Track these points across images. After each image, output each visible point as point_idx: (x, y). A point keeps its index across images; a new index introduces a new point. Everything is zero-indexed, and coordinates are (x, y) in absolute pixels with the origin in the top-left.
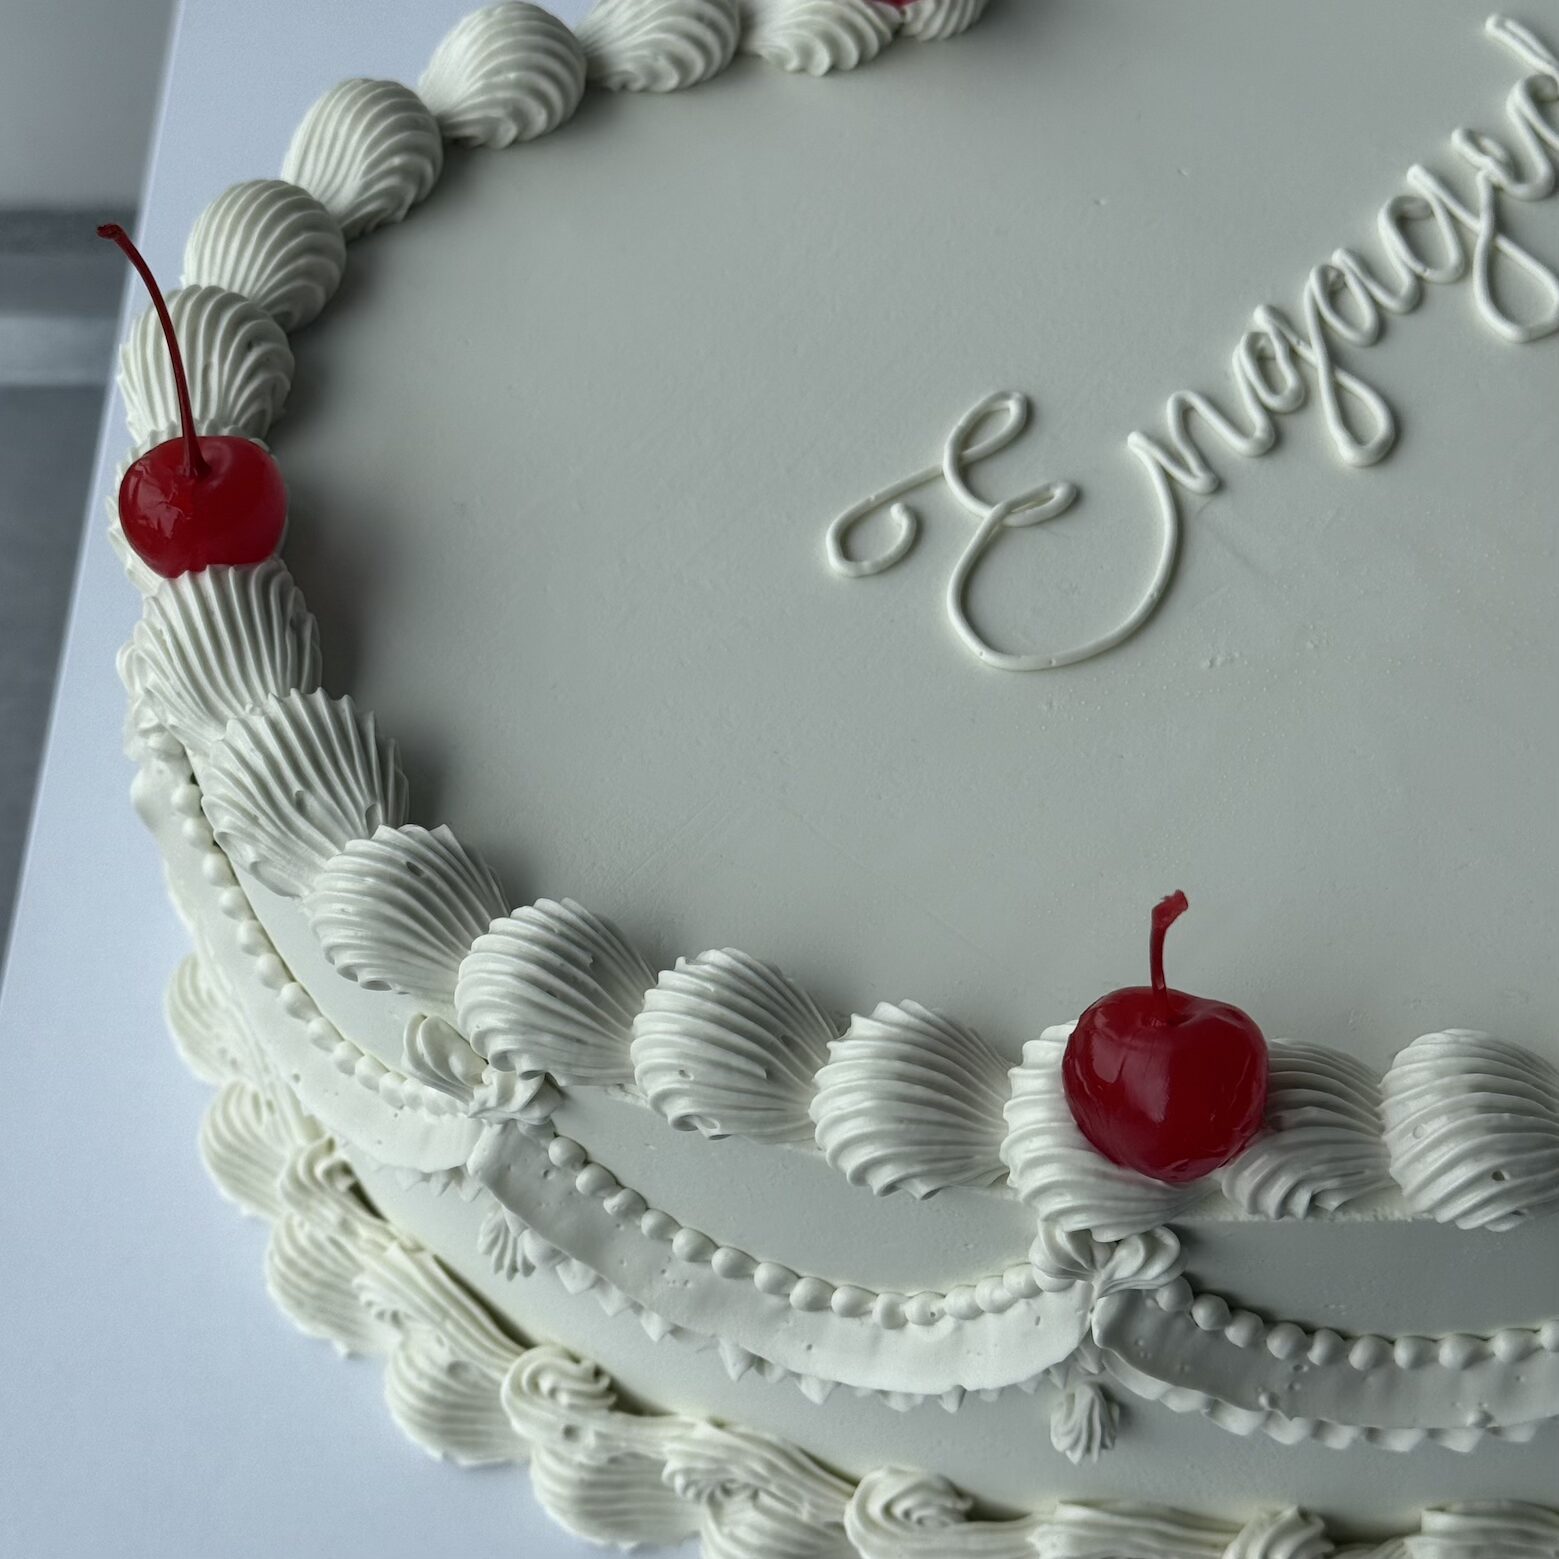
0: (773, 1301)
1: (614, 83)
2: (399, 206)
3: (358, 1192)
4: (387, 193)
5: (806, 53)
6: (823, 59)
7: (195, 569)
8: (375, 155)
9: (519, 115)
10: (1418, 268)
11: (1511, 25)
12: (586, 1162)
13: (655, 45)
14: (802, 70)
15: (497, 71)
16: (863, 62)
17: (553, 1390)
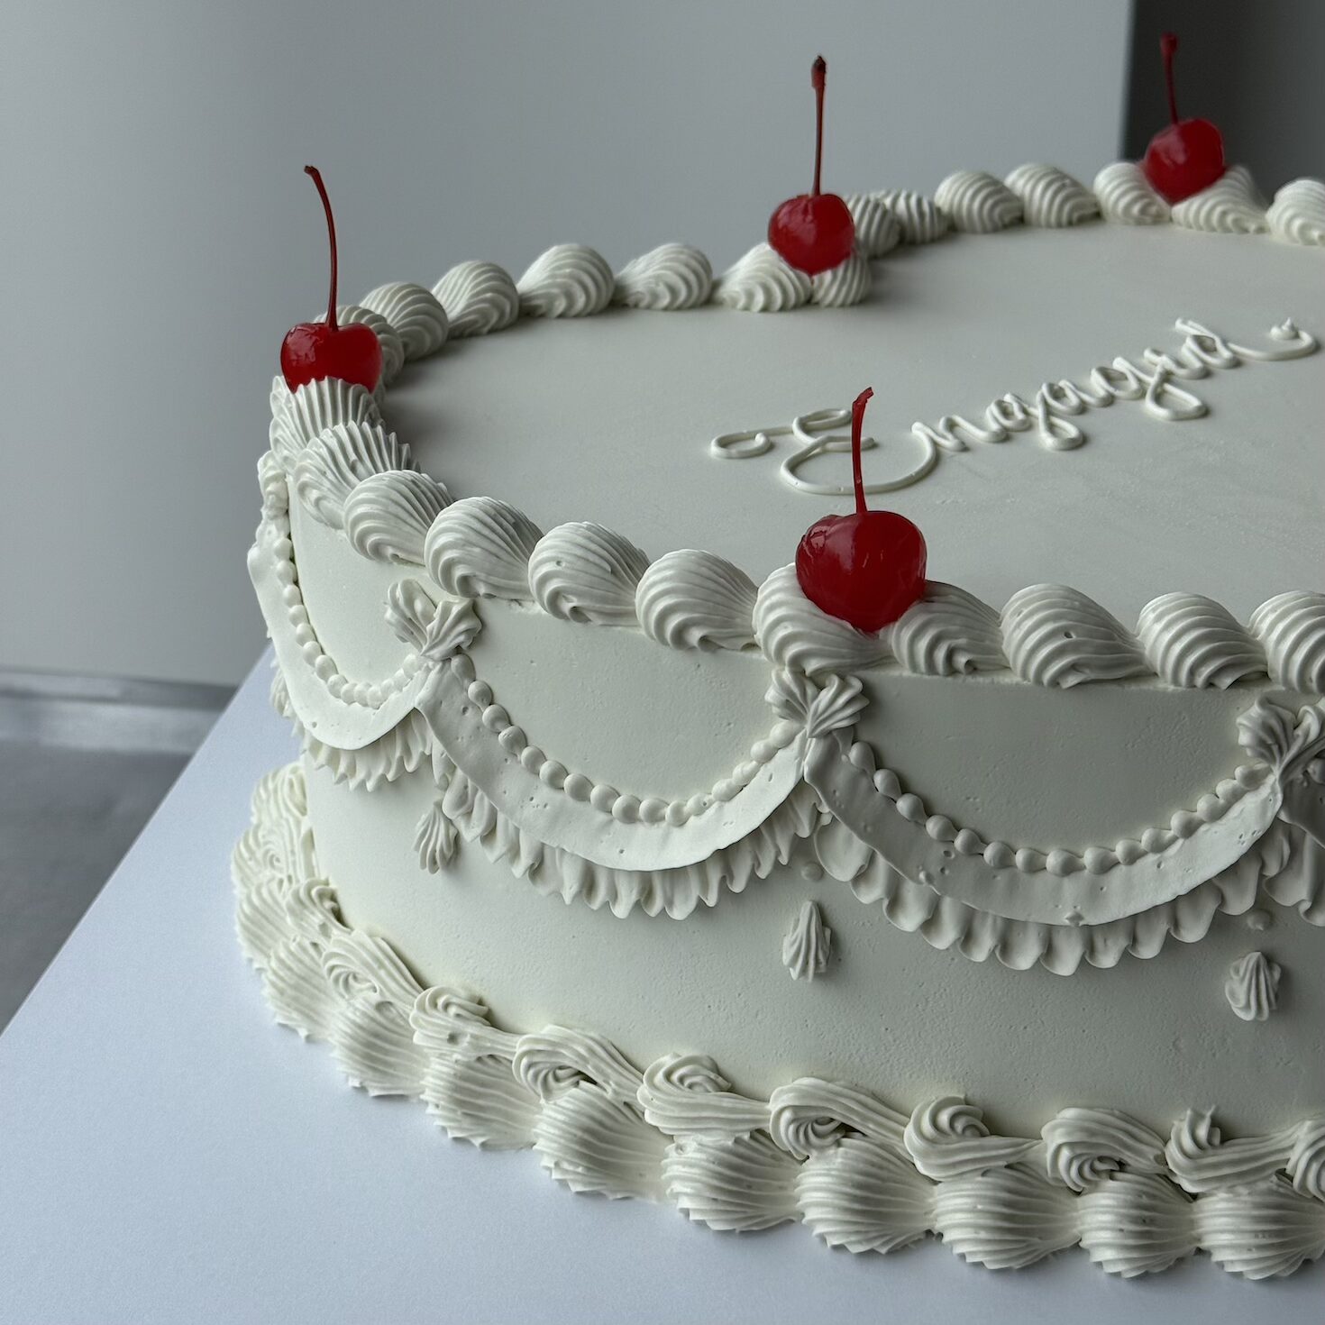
0: (601, 817)
1: (631, 301)
3: (338, 915)
4: (482, 313)
5: (750, 296)
6: (760, 299)
7: (319, 379)
10: (1111, 390)
11: (1190, 323)
12: (491, 701)
14: (747, 308)
15: (559, 268)
16: (783, 309)
17: (447, 1006)
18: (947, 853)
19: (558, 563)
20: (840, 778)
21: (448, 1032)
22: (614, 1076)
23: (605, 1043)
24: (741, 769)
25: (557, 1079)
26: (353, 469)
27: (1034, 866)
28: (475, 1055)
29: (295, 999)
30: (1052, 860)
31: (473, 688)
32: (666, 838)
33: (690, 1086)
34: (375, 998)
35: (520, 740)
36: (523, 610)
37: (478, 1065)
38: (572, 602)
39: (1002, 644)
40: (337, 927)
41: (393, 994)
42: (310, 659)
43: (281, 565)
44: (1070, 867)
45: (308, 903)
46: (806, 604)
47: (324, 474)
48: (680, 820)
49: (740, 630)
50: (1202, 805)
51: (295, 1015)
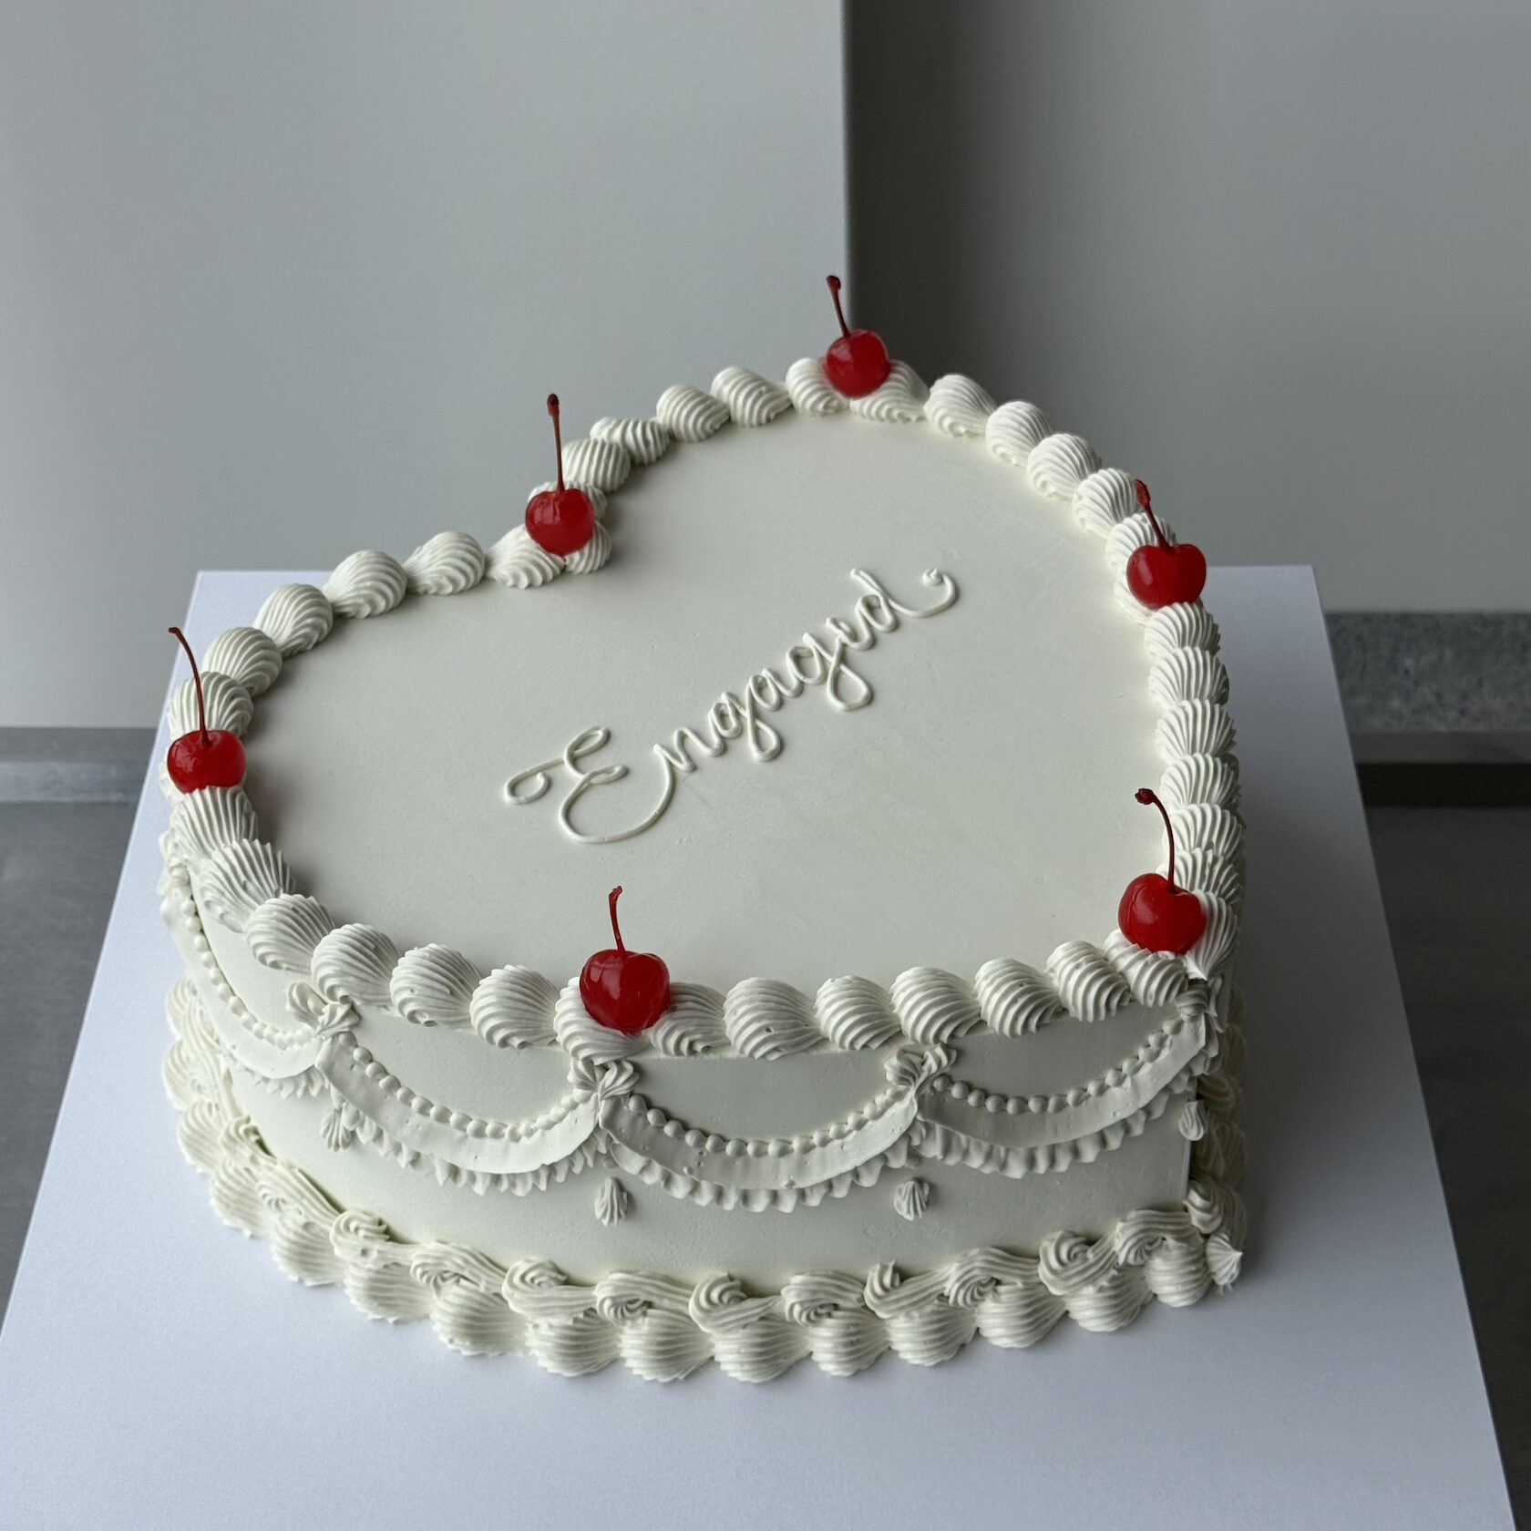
0: (459, 1134)
1: (421, 590)
2: (309, 643)
3: (261, 1144)
4: (305, 636)
5: (516, 578)
6: (525, 581)
7: (202, 788)
8: (301, 616)
9: (372, 603)
10: (801, 678)
11: (862, 573)
12: (371, 1061)
13: (441, 572)
14: (515, 586)
15: (361, 581)
16: (544, 583)
17: (357, 1229)
18: (701, 1153)
19: (412, 991)
20: (623, 1122)
21: (360, 1249)
22: (484, 1277)
23: (475, 1252)
24: (555, 1111)
25: (444, 1279)
26: (244, 887)
27: (760, 1153)
28: (382, 1264)
29: (239, 1210)
30: (772, 1148)
31: (356, 1053)
32: (506, 1149)
33: (539, 1284)
34: (302, 1220)
35: (395, 1084)
36: (389, 1013)
37: (385, 1271)
38: (425, 1017)
39: (725, 1031)
40: (262, 1157)
41: (314, 1216)
42: (224, 998)
43: (189, 921)
44: (784, 1152)
45: (238, 1139)
46: (590, 1022)
47: (223, 894)
48: (515, 1137)
49: (545, 1034)
50: (867, 1111)
51: (239, 1221)
